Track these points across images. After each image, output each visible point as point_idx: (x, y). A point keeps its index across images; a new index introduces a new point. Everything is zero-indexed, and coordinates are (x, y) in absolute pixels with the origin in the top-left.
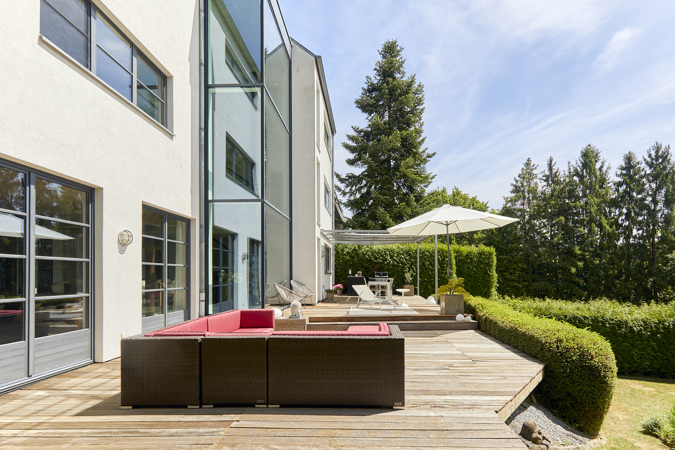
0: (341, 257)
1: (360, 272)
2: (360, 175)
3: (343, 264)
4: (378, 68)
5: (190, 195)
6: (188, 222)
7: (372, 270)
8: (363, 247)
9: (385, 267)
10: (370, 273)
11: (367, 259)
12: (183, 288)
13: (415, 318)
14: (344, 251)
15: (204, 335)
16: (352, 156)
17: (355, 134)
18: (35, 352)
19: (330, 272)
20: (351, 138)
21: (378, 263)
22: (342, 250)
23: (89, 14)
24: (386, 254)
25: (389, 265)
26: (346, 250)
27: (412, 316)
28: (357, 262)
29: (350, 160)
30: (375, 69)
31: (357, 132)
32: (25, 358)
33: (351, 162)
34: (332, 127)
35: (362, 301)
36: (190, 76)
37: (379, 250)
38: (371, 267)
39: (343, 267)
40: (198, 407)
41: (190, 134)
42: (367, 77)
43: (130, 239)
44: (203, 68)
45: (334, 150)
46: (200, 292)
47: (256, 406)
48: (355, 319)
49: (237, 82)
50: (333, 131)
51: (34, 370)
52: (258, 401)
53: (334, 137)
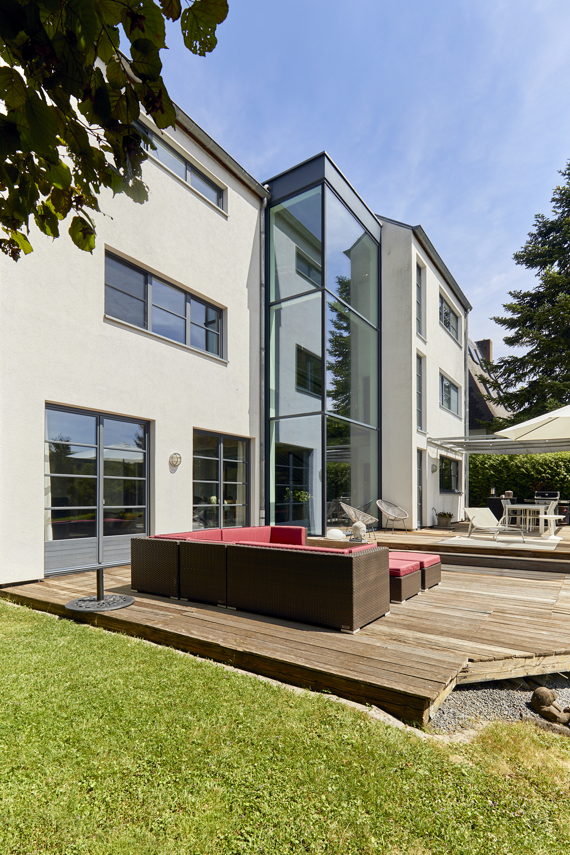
0: (480, 471)
1: (510, 491)
2: (524, 357)
3: (483, 481)
4: (557, 197)
5: (248, 415)
6: (247, 441)
7: (532, 488)
8: (517, 457)
9: (556, 485)
10: (529, 493)
11: (523, 473)
12: (241, 505)
13: (537, 554)
14: (486, 463)
15: (185, 540)
16: (511, 333)
17: (515, 301)
18: (103, 546)
19: (460, 491)
20: (509, 308)
21: (543, 479)
22: (483, 463)
23: (146, 282)
24: (558, 466)
25: (564, 483)
26: (489, 463)
27: (530, 551)
28: (506, 478)
29: (509, 338)
30: (553, 200)
31: (518, 298)
32: (96, 550)
33: (510, 342)
34: (464, 304)
35: (475, 528)
36: (248, 301)
37: (546, 461)
38: (530, 484)
39: (484, 485)
40: (177, 598)
41: (249, 356)
42: (536, 216)
43: (179, 460)
44: (263, 289)
45: (467, 332)
46: (261, 509)
47: (218, 605)
48: (439, 548)
49: (313, 288)
50: (466, 308)
51: (103, 560)
52: (220, 601)
53: (469, 315)
